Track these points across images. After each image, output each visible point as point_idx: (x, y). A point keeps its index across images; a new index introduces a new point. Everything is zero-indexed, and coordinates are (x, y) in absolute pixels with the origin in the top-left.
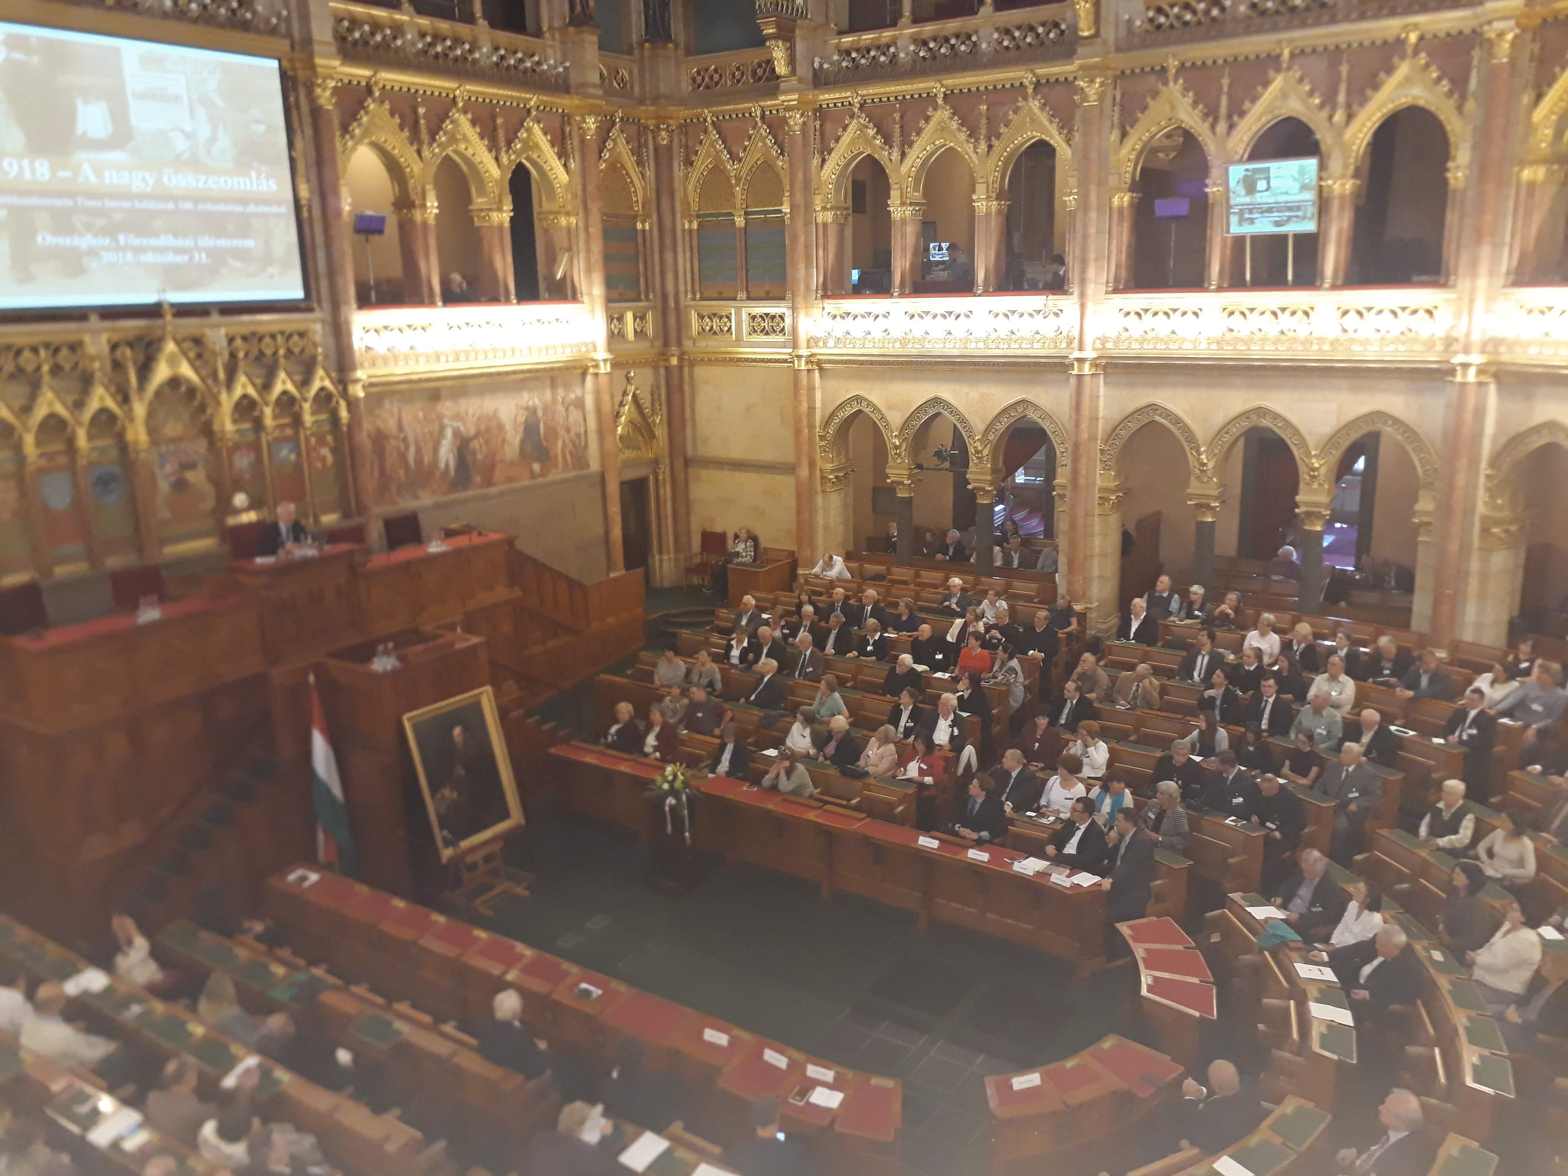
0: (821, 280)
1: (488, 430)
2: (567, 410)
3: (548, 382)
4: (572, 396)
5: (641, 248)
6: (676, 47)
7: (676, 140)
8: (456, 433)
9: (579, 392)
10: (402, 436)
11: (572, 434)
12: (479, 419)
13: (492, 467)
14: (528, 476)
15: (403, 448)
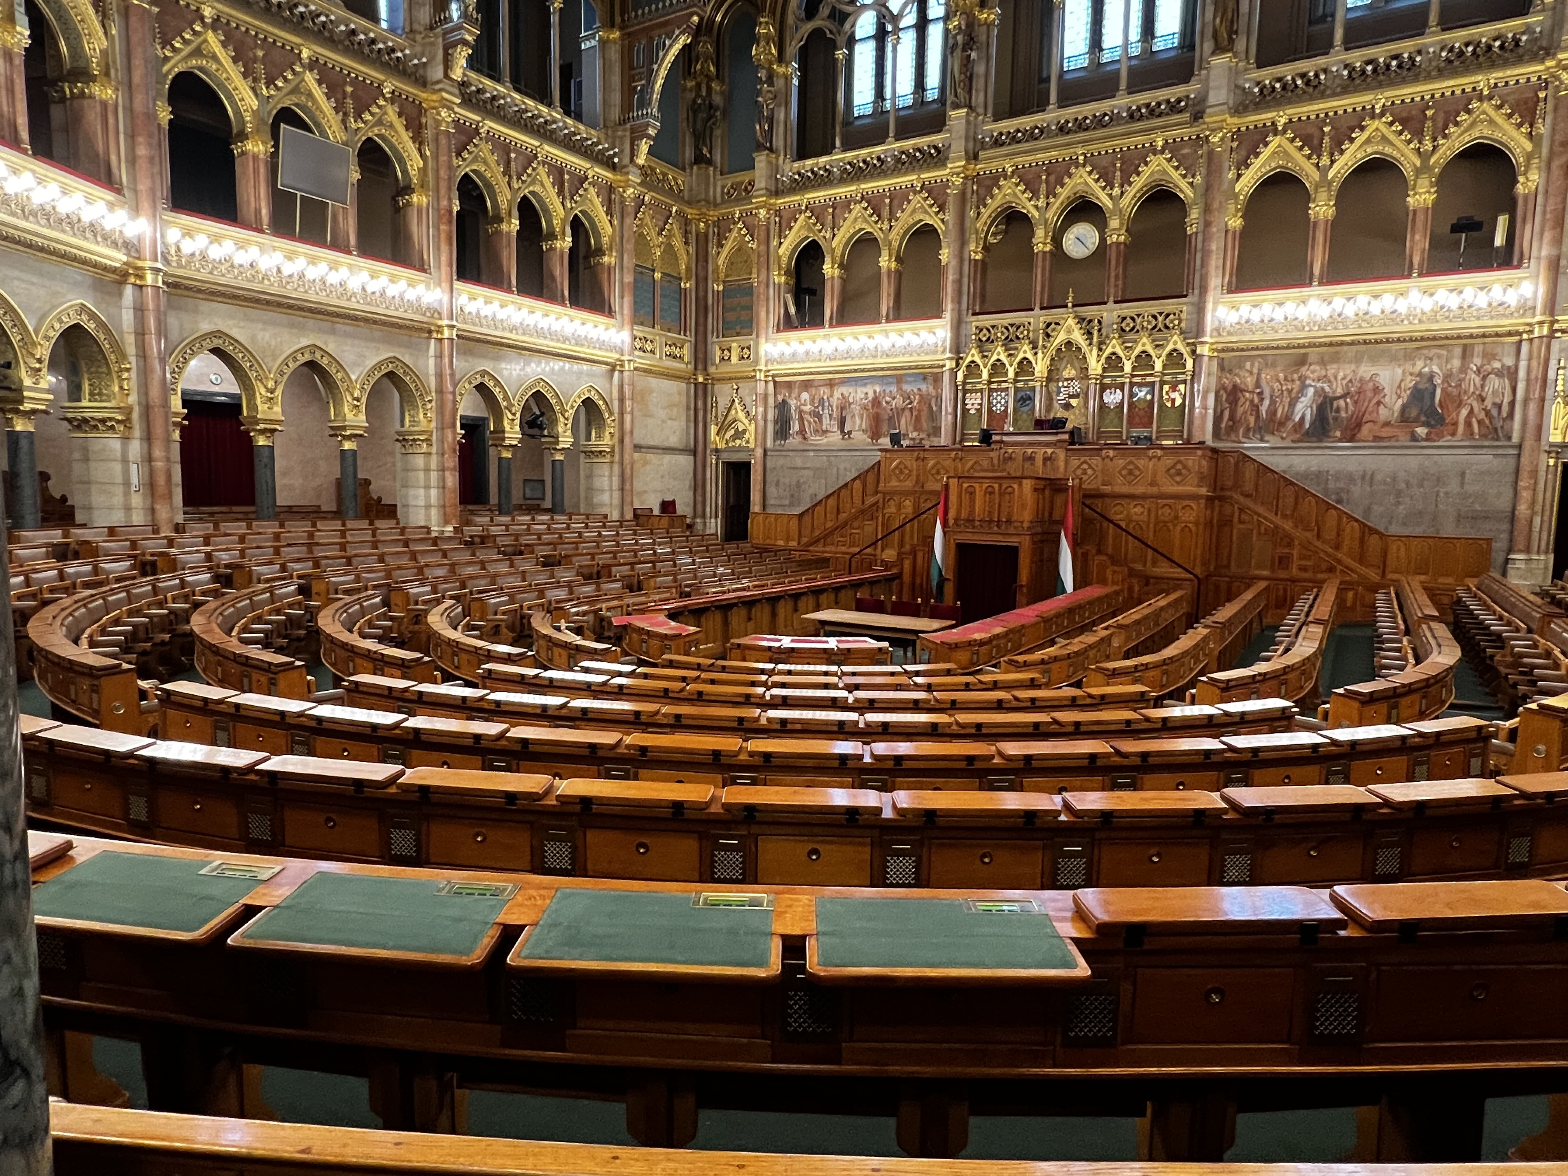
1: (1359, 393)
8: (1319, 392)
10: (1258, 390)
11: (1489, 403)
14: (1408, 437)
15: (1256, 400)
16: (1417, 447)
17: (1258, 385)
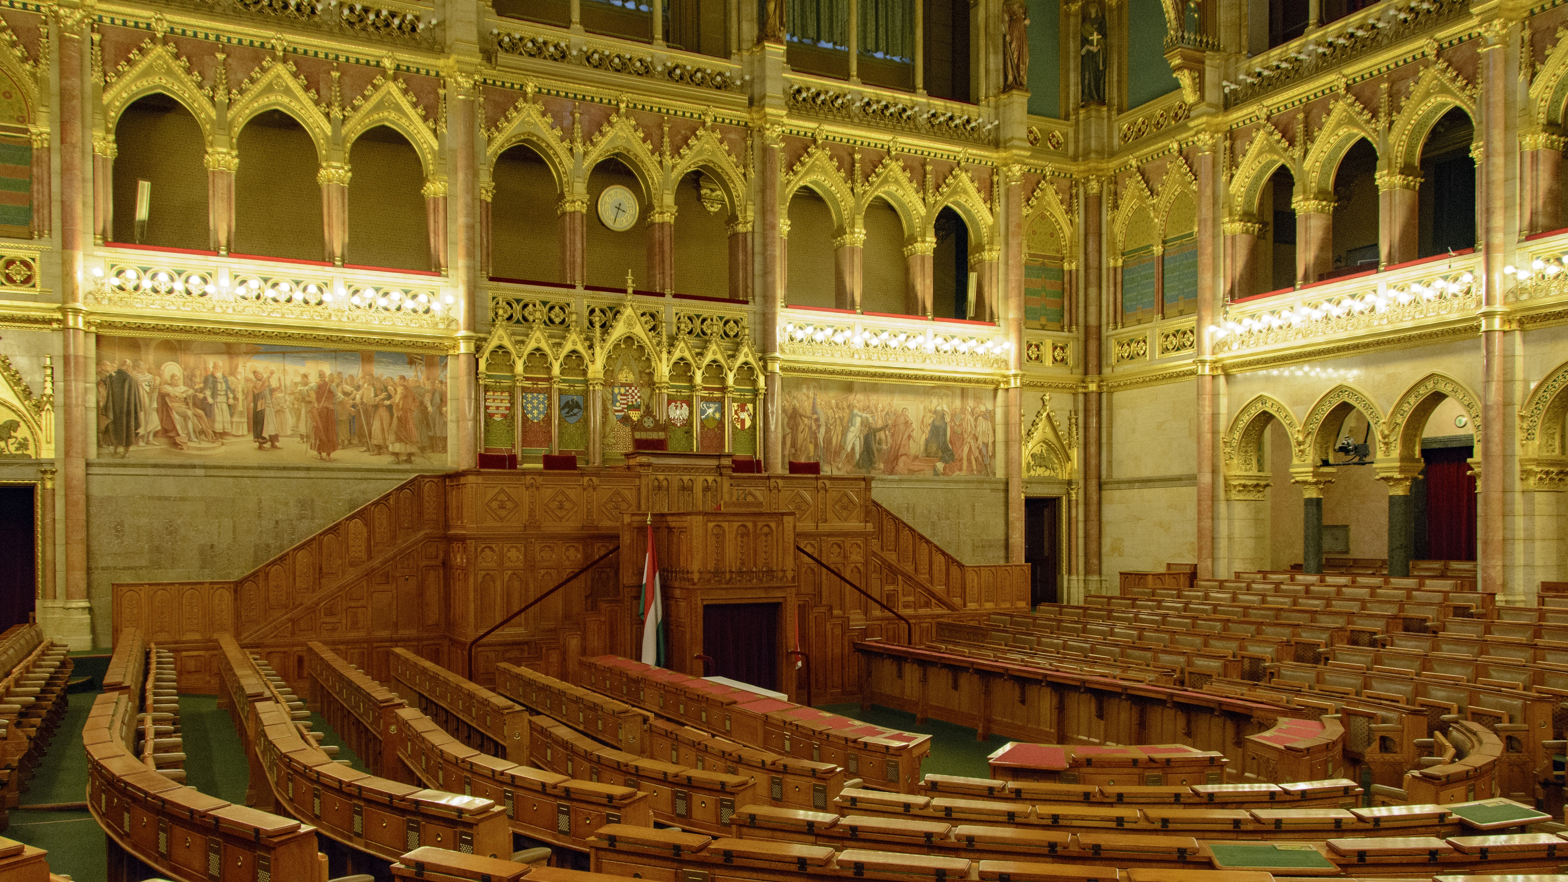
0: (1228, 287)
1: (894, 426)
2: (976, 420)
3: (959, 392)
4: (983, 408)
5: (1067, 286)
6: (1109, 110)
7: (1105, 188)
8: (865, 423)
9: (990, 407)
10: (815, 417)
11: (980, 442)
12: (887, 413)
13: (897, 458)
14: (931, 472)
15: (814, 427)
16: (939, 481)
17: (814, 412)
